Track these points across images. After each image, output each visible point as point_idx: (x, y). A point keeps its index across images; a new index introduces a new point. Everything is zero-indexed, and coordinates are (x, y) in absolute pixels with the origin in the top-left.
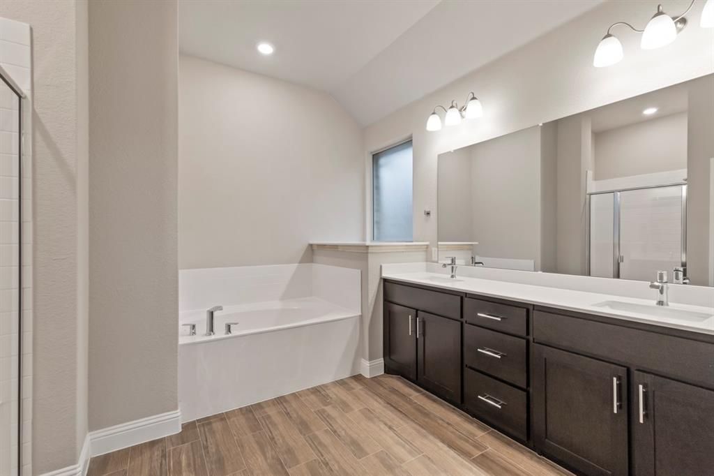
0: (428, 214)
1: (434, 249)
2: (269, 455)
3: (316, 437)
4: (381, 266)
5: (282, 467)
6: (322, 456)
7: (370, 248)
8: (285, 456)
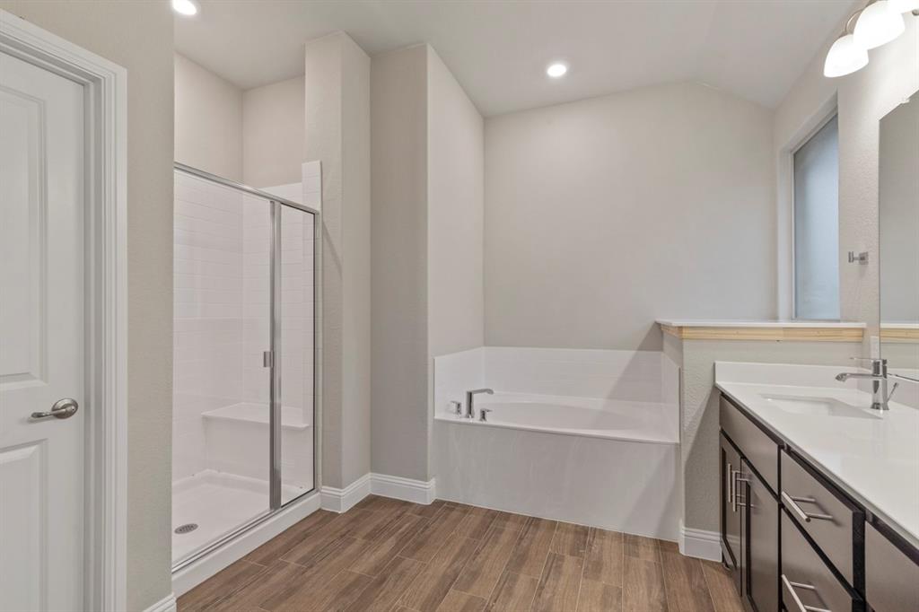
0: (863, 258)
1: (874, 339)
2: (456, 565)
3: (515, 580)
4: (714, 365)
5: (451, 584)
6: (495, 601)
7: (684, 331)
8: (465, 577)
